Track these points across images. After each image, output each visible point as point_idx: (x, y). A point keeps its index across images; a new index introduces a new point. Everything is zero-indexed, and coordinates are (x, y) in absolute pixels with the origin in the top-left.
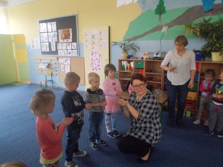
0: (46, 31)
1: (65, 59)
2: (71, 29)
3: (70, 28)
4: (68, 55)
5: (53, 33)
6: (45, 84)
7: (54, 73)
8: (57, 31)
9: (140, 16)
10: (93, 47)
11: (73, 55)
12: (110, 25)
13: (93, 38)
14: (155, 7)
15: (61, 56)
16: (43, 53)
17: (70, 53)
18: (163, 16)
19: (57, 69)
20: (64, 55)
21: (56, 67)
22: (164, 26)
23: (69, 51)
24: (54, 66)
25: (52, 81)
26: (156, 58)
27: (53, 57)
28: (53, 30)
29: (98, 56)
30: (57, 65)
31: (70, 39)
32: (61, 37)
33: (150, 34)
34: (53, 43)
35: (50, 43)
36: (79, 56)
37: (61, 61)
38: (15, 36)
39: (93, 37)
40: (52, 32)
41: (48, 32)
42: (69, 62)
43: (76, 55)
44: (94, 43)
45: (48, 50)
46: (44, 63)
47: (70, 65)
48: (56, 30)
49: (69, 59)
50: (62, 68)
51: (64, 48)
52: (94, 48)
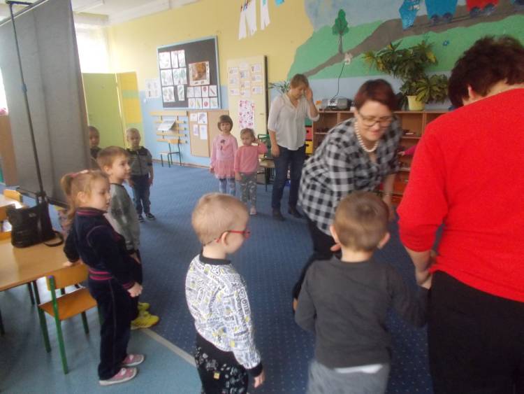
0: (169, 66)
1: (199, 114)
2: (207, 63)
3: (206, 60)
4: (204, 107)
5: (180, 69)
6: (167, 160)
7: (183, 140)
8: (187, 67)
9: (311, 38)
10: (242, 91)
11: (212, 107)
12: (267, 54)
13: (242, 77)
14: (332, 23)
15: (193, 110)
16: (166, 105)
17: (206, 104)
18: (345, 37)
19: (187, 132)
20: (197, 107)
21: (185, 129)
22: (346, 54)
23: (205, 100)
24: (182, 127)
25: (179, 153)
26: (331, 108)
27: (180, 112)
28: (180, 65)
29: (249, 109)
30: (187, 126)
31: (206, 79)
32: (193, 76)
33: (326, 68)
34: (180, 88)
35: (176, 87)
36: (221, 108)
37: (193, 117)
38: (120, 75)
39: (242, 75)
40: (179, 67)
41: (172, 68)
42: (205, 119)
43: (216, 107)
44: (243, 86)
45: (173, 100)
46: (167, 122)
47: (208, 125)
48: (184, 65)
49: (206, 114)
50: (194, 130)
51: (198, 94)
52: (243, 94)
